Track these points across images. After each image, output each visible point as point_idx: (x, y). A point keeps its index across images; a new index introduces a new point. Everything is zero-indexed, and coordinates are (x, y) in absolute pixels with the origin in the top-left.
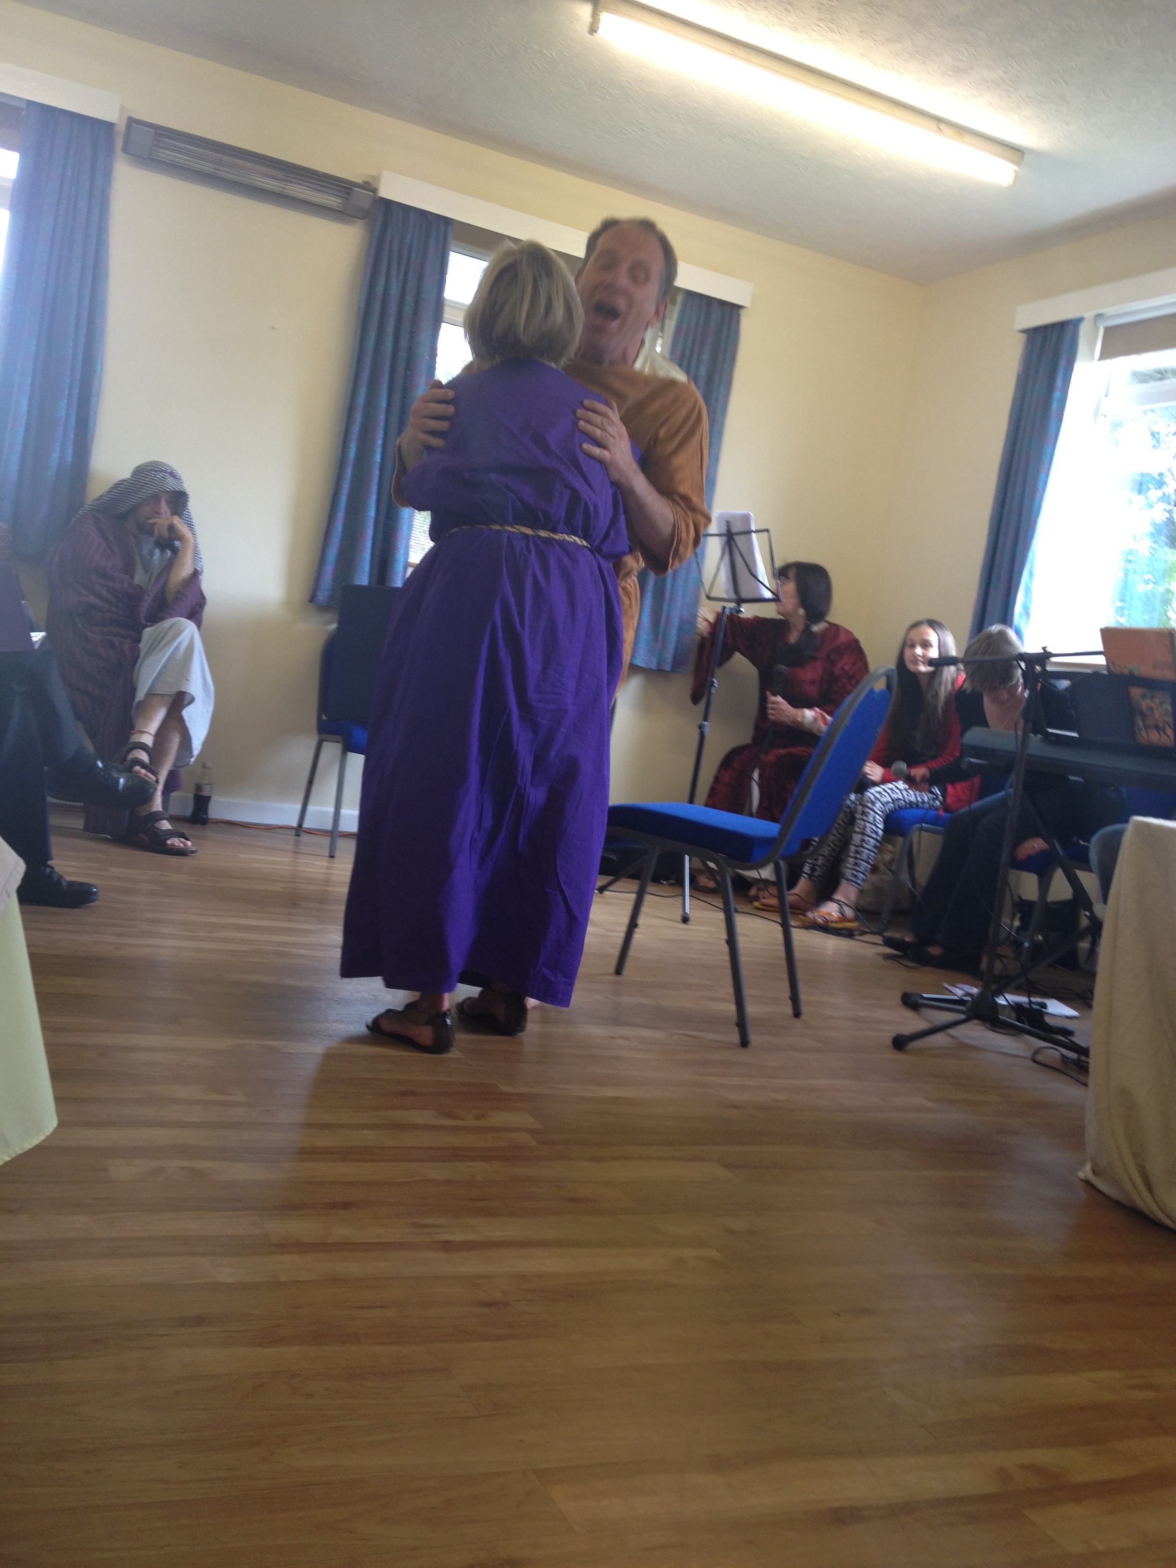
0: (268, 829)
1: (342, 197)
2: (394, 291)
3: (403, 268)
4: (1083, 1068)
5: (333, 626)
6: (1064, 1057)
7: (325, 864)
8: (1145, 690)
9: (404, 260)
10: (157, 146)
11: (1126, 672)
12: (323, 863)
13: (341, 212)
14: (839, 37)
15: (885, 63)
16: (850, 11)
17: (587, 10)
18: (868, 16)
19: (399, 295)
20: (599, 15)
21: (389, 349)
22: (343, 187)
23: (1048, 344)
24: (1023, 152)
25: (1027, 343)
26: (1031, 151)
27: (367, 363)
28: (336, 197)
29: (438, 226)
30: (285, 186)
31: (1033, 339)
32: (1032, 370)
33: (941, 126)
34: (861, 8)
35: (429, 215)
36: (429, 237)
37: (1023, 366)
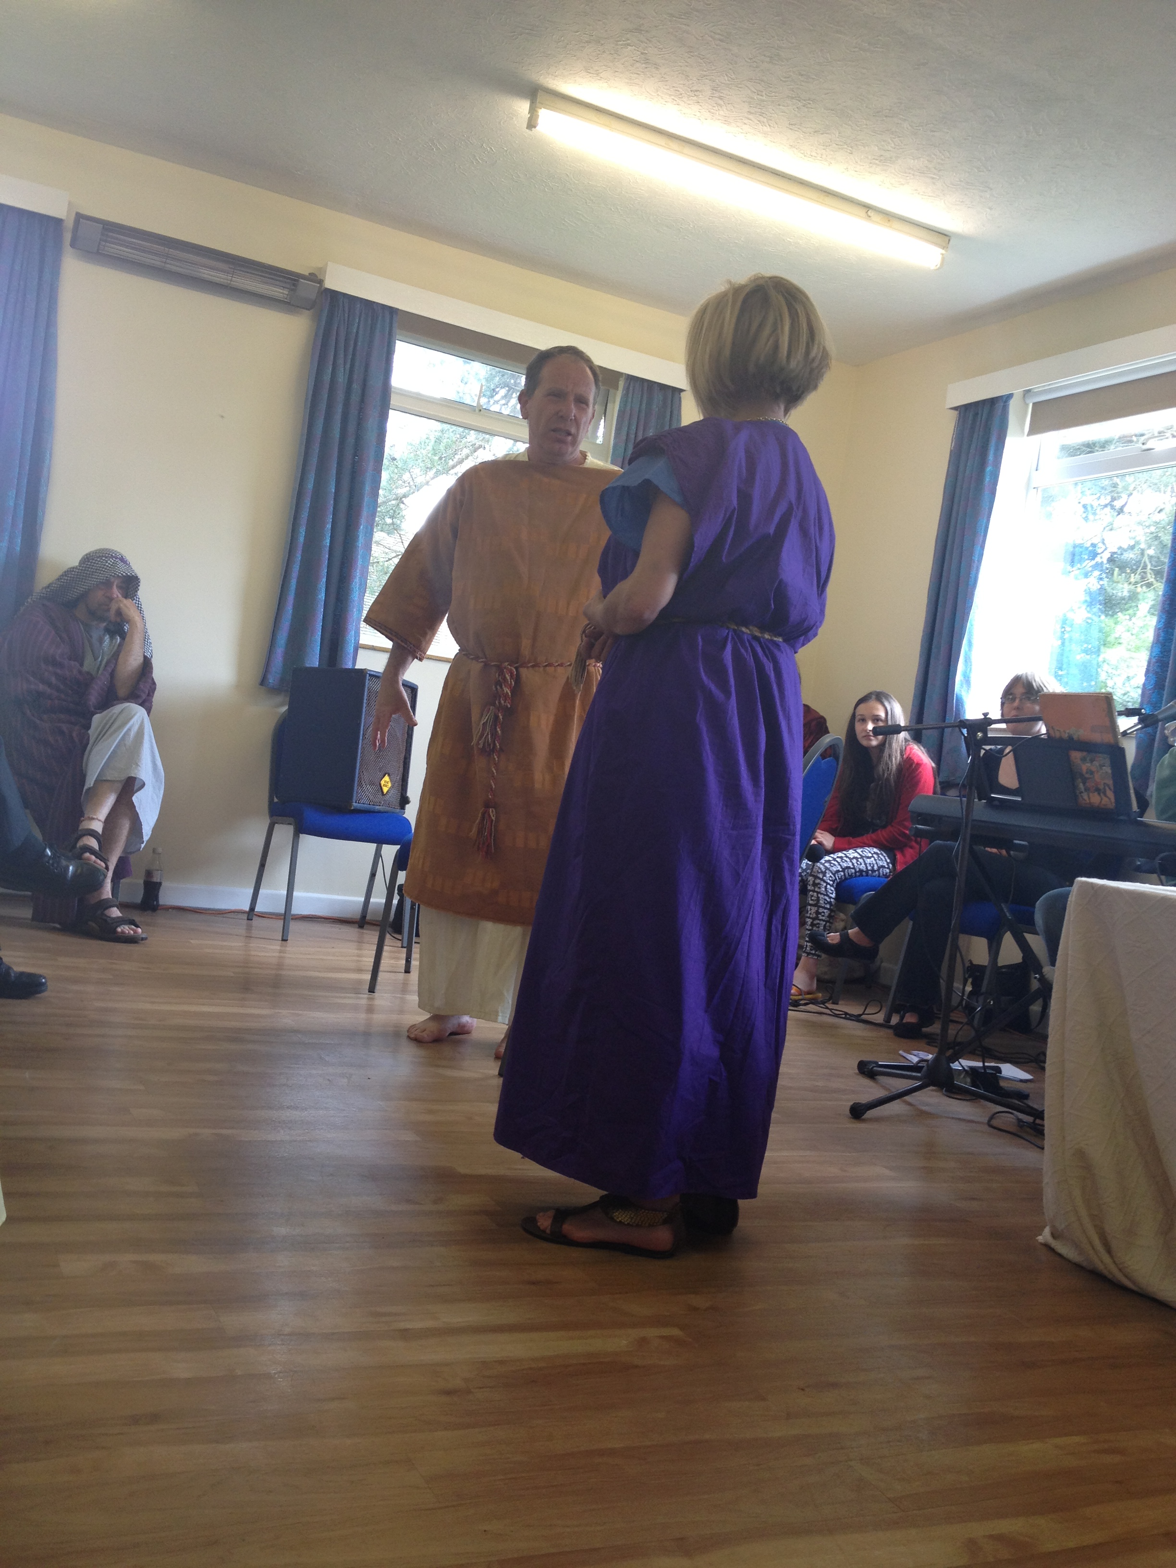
0: (219, 914)
1: (288, 288)
2: (341, 379)
3: (350, 357)
4: (1039, 1131)
5: (285, 709)
6: (1020, 1120)
7: (278, 948)
8: (1085, 754)
9: (351, 349)
10: (106, 241)
11: (1065, 736)
12: (276, 946)
13: (289, 303)
14: (769, 130)
15: (814, 154)
16: (779, 105)
17: (523, 107)
18: (797, 109)
19: (346, 381)
20: (537, 112)
21: (338, 436)
22: (290, 279)
23: (979, 420)
24: (949, 236)
25: (959, 420)
26: (957, 236)
27: (316, 449)
28: (282, 287)
29: (384, 316)
30: (233, 278)
31: (965, 415)
32: (965, 445)
33: (869, 213)
34: (789, 102)
35: (375, 305)
36: (375, 328)
37: (955, 442)
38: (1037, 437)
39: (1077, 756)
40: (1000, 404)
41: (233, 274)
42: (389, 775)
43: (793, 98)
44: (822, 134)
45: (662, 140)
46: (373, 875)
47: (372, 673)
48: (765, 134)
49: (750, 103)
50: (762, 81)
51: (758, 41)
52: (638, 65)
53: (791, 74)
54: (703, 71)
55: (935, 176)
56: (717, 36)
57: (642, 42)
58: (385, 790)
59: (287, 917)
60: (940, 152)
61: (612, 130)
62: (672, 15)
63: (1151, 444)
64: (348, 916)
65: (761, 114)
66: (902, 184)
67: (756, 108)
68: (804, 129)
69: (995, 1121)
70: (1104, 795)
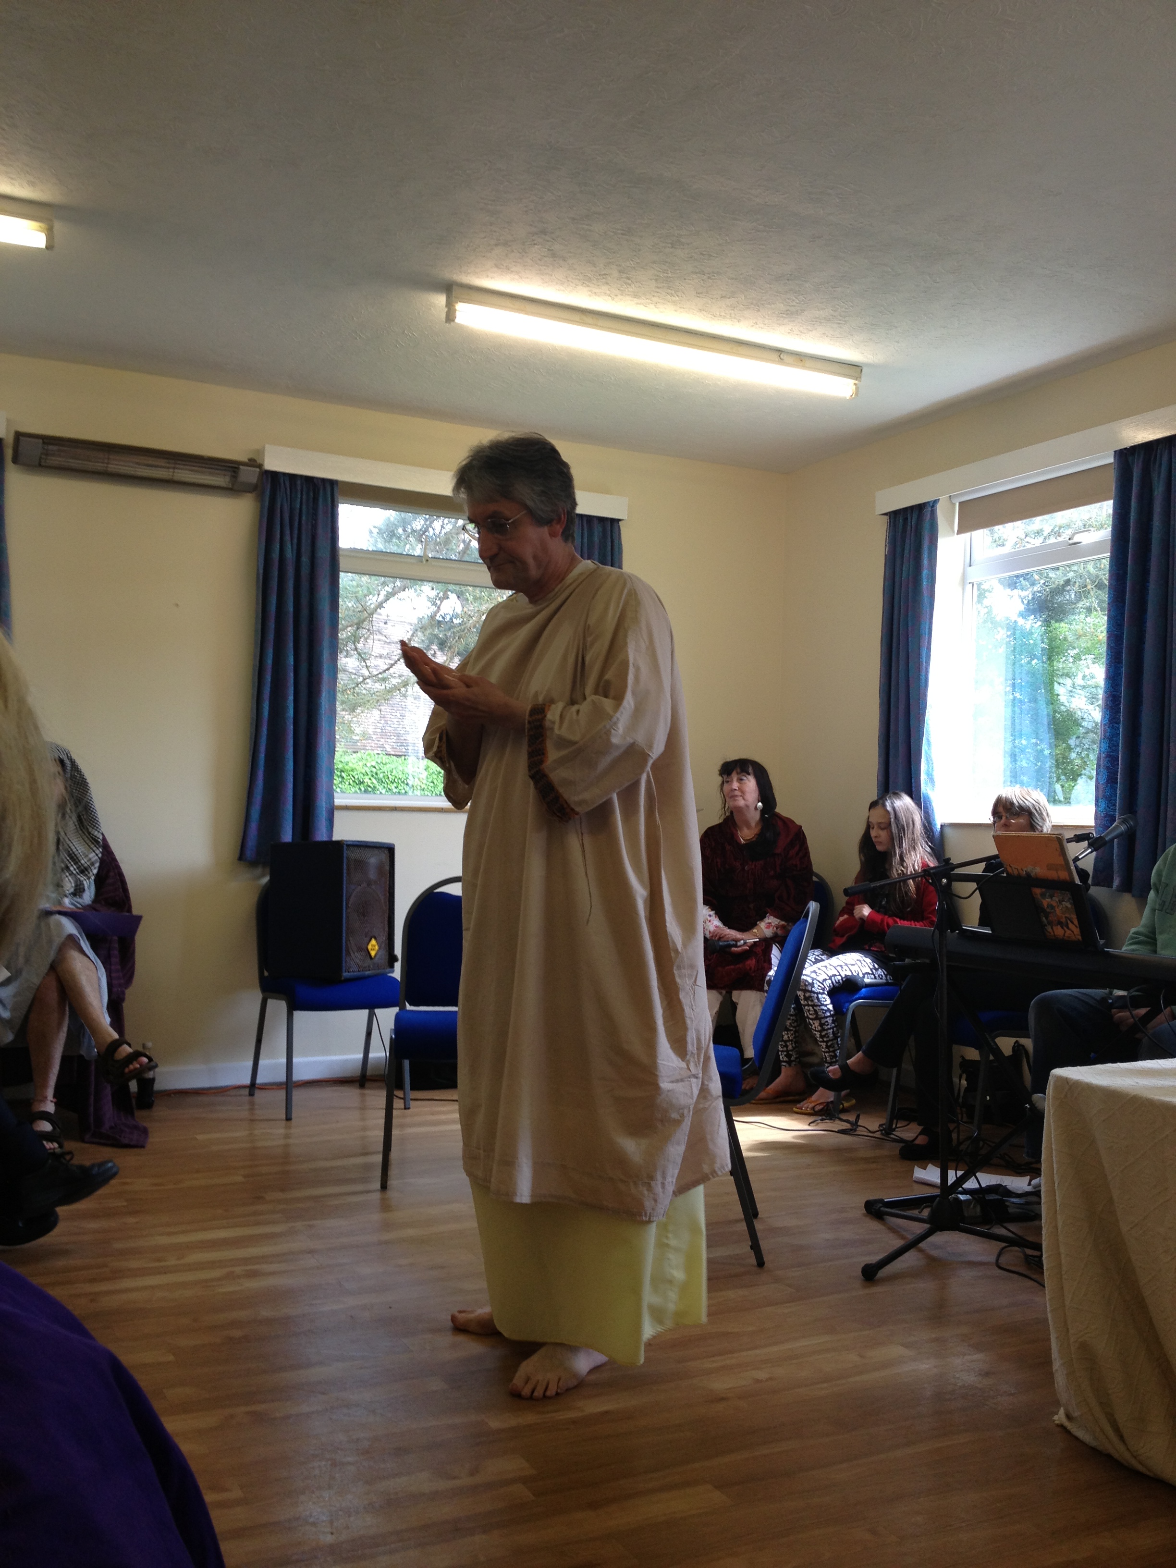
1: (228, 475)
2: (289, 554)
3: (296, 532)
4: (1038, 1265)
5: (266, 880)
6: (1027, 1256)
7: (284, 1130)
8: (1043, 890)
9: (296, 526)
10: (47, 454)
11: (1026, 874)
12: (281, 1128)
13: (230, 489)
14: (677, 299)
15: (723, 314)
16: (685, 279)
17: (441, 300)
18: (702, 281)
19: (295, 557)
20: (455, 306)
21: (291, 609)
22: (231, 467)
23: (909, 524)
24: (861, 367)
25: (890, 524)
26: (868, 365)
27: (272, 625)
28: (225, 475)
29: (325, 488)
30: (174, 472)
31: (895, 521)
32: (899, 550)
33: (782, 356)
34: (694, 276)
35: (315, 480)
36: (318, 500)
37: (889, 547)
38: (967, 536)
39: (1037, 891)
40: (927, 511)
41: (174, 468)
42: (375, 938)
43: (696, 273)
44: (729, 298)
45: (577, 317)
46: (369, 1034)
47: (349, 843)
48: (674, 303)
49: (656, 280)
50: (666, 262)
51: (659, 232)
52: (546, 259)
53: (693, 254)
54: (608, 258)
55: (841, 322)
56: (619, 231)
57: (548, 241)
58: (373, 953)
59: (289, 1085)
60: (844, 303)
61: (527, 313)
62: (573, 219)
63: (1076, 539)
64: (348, 1074)
65: (669, 288)
66: (811, 331)
67: (663, 283)
68: (710, 296)
69: (1003, 1260)
70: (1068, 928)
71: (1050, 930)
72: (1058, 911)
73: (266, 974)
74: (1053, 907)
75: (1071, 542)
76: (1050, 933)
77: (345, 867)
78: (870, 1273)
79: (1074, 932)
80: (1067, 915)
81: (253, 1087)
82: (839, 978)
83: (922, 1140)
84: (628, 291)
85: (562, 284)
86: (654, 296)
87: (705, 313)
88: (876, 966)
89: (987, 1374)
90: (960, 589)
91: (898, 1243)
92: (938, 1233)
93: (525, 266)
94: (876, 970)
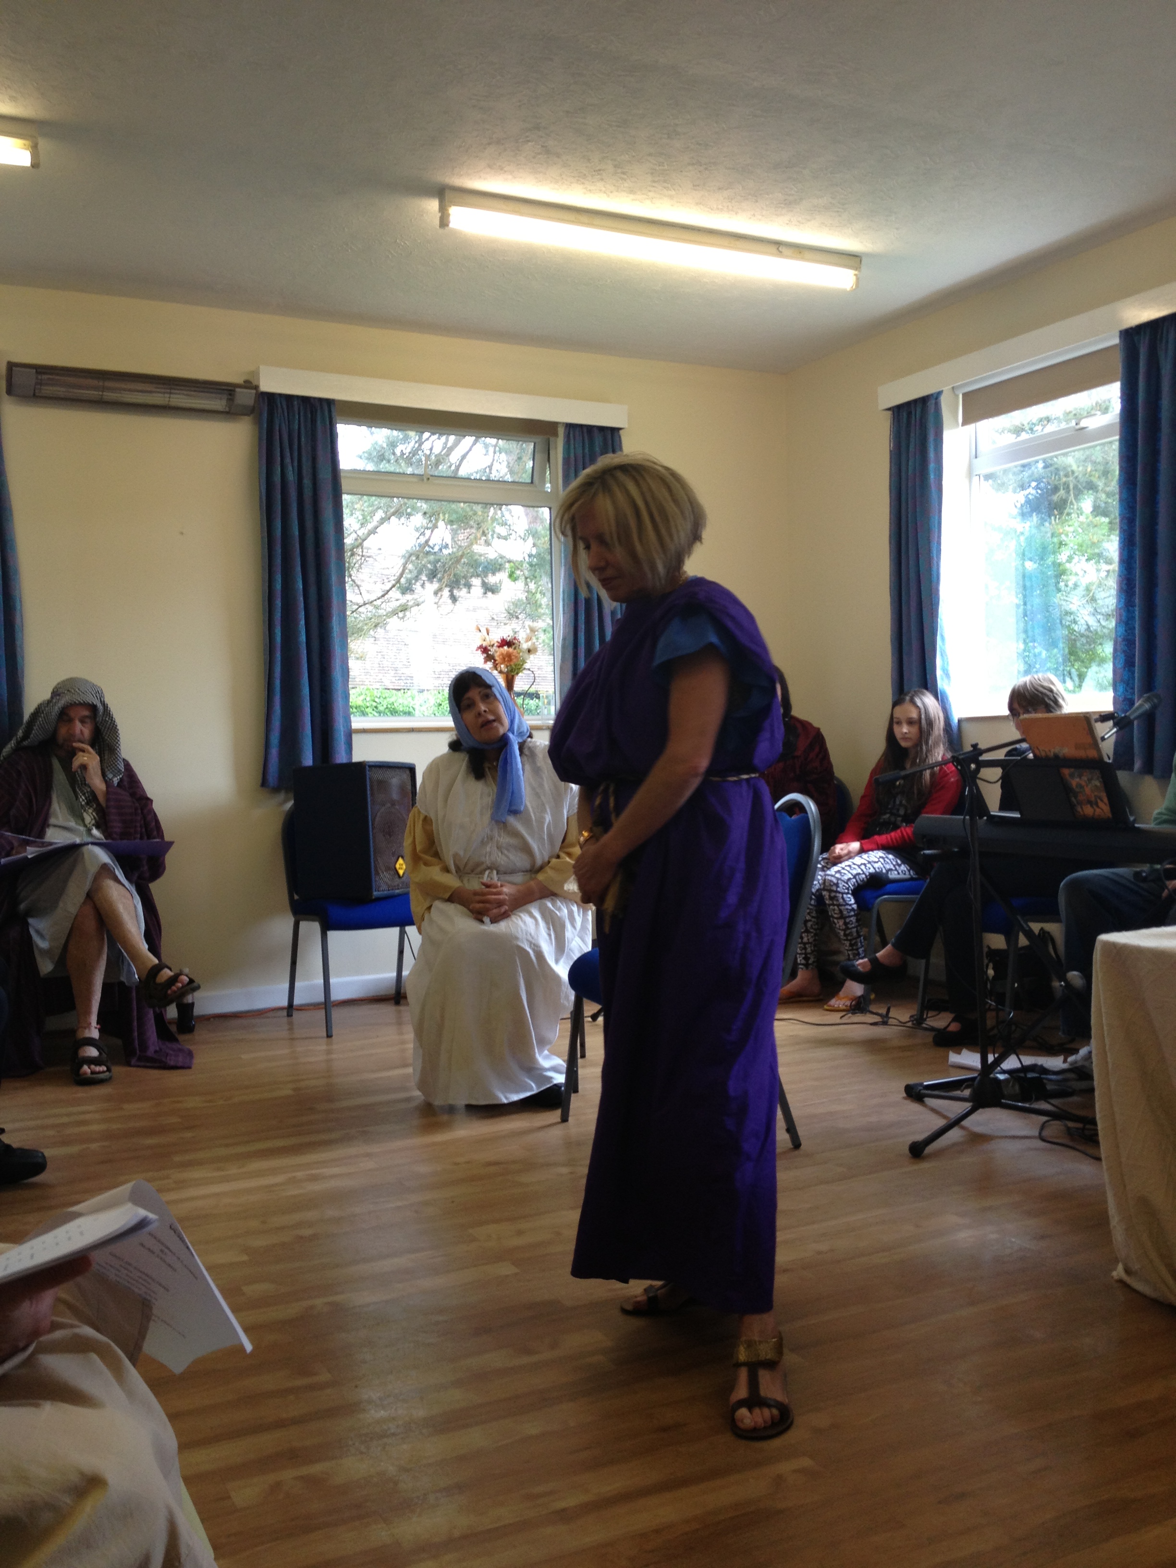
0: (258, 1015)
1: (226, 399)
2: (291, 477)
3: (296, 454)
4: (1094, 1139)
5: (289, 805)
6: (1068, 1128)
7: (324, 1047)
9: (296, 447)
10: (40, 384)
11: (1052, 755)
12: (321, 1046)
13: (228, 413)
14: (674, 192)
15: (720, 207)
16: (681, 171)
17: (433, 205)
18: (698, 173)
19: (296, 479)
20: (447, 210)
21: (297, 533)
22: (227, 390)
23: (914, 417)
24: (860, 256)
25: (893, 420)
26: (868, 255)
27: (278, 550)
28: (221, 399)
29: (322, 408)
30: (170, 398)
31: (899, 415)
32: (903, 444)
33: (780, 249)
34: (691, 168)
35: (312, 401)
36: (316, 421)
37: (894, 441)
38: (971, 427)
39: (1066, 772)
40: (932, 402)
41: (170, 393)
43: (693, 164)
44: (726, 190)
45: (571, 216)
46: (401, 952)
47: (370, 764)
48: (671, 197)
49: (652, 174)
50: (662, 154)
51: (655, 123)
52: (539, 156)
53: (690, 144)
54: (603, 153)
56: (614, 124)
57: (542, 137)
59: (328, 1005)
60: (842, 189)
61: (522, 214)
62: (567, 112)
63: (1083, 424)
64: (382, 993)
65: (665, 181)
66: (809, 220)
67: (659, 176)
68: (708, 188)
69: (1045, 1133)
70: (1098, 806)
71: (1079, 809)
72: (1088, 790)
73: (296, 897)
74: (1081, 787)
75: (1078, 427)
76: (1079, 813)
77: (368, 788)
78: (917, 1150)
79: (1103, 809)
80: (1096, 793)
81: (290, 1008)
82: (864, 876)
83: (954, 1027)
84: (624, 187)
85: (557, 182)
86: (650, 191)
87: (702, 207)
88: (899, 862)
89: (1043, 1237)
90: (967, 481)
91: (941, 1123)
92: (981, 1110)
93: (518, 165)
94: (899, 866)
